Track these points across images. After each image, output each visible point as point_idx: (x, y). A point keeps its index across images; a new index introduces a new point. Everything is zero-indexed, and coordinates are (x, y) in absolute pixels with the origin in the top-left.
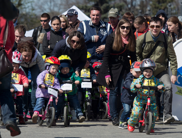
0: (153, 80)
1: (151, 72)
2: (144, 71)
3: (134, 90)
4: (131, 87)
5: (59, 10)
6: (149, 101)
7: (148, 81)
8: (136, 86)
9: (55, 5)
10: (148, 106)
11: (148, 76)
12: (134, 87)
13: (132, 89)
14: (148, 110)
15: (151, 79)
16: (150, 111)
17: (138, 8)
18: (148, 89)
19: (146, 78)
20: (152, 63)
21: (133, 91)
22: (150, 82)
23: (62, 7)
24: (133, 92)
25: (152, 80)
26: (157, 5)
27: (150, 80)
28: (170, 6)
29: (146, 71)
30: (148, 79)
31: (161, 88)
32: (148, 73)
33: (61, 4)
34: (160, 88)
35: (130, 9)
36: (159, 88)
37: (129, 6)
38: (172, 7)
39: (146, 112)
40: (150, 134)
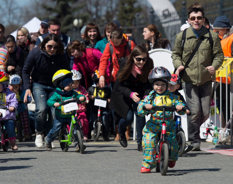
0: (169, 96)
1: (164, 85)
2: (155, 83)
3: (143, 113)
4: (138, 109)
5: (19, 22)
6: (164, 128)
7: (162, 98)
8: (146, 106)
9: (15, 18)
10: (163, 135)
11: (161, 90)
12: (142, 108)
13: (140, 111)
14: (164, 140)
15: (165, 95)
16: (165, 142)
17: (103, 18)
18: (163, 111)
19: (158, 94)
20: (164, 72)
21: (141, 114)
22: (165, 99)
23: (22, 19)
24: (141, 116)
25: (167, 96)
26: (124, 15)
27: (164, 97)
28: (138, 16)
29: (157, 85)
30: (160, 95)
31: (182, 108)
32: (160, 87)
33: (21, 17)
34: (180, 109)
35: (95, 20)
36: (178, 109)
37: (94, 17)
38: (141, 16)
39: (161, 143)
40: (167, 175)
